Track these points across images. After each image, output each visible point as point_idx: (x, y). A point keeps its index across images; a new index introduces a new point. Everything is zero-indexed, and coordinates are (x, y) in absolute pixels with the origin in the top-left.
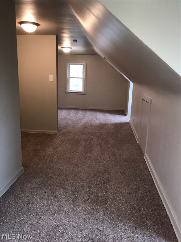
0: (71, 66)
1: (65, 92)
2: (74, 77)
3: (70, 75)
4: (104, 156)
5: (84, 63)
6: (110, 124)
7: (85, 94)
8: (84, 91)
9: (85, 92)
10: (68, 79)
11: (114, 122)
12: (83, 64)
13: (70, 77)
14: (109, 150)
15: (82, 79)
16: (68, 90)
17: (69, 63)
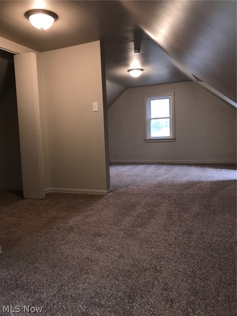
0: (152, 102)
1: (145, 140)
2: (157, 117)
3: (150, 115)
4: (166, 233)
5: (171, 95)
6: (206, 182)
7: (174, 140)
8: (172, 136)
9: (174, 138)
10: (149, 120)
11: (215, 179)
12: (170, 97)
13: (152, 117)
14: (183, 224)
15: (169, 119)
16: (149, 137)
17: (148, 99)
